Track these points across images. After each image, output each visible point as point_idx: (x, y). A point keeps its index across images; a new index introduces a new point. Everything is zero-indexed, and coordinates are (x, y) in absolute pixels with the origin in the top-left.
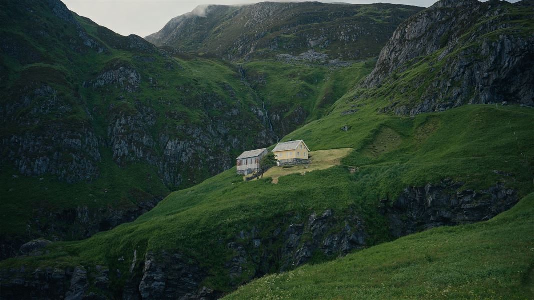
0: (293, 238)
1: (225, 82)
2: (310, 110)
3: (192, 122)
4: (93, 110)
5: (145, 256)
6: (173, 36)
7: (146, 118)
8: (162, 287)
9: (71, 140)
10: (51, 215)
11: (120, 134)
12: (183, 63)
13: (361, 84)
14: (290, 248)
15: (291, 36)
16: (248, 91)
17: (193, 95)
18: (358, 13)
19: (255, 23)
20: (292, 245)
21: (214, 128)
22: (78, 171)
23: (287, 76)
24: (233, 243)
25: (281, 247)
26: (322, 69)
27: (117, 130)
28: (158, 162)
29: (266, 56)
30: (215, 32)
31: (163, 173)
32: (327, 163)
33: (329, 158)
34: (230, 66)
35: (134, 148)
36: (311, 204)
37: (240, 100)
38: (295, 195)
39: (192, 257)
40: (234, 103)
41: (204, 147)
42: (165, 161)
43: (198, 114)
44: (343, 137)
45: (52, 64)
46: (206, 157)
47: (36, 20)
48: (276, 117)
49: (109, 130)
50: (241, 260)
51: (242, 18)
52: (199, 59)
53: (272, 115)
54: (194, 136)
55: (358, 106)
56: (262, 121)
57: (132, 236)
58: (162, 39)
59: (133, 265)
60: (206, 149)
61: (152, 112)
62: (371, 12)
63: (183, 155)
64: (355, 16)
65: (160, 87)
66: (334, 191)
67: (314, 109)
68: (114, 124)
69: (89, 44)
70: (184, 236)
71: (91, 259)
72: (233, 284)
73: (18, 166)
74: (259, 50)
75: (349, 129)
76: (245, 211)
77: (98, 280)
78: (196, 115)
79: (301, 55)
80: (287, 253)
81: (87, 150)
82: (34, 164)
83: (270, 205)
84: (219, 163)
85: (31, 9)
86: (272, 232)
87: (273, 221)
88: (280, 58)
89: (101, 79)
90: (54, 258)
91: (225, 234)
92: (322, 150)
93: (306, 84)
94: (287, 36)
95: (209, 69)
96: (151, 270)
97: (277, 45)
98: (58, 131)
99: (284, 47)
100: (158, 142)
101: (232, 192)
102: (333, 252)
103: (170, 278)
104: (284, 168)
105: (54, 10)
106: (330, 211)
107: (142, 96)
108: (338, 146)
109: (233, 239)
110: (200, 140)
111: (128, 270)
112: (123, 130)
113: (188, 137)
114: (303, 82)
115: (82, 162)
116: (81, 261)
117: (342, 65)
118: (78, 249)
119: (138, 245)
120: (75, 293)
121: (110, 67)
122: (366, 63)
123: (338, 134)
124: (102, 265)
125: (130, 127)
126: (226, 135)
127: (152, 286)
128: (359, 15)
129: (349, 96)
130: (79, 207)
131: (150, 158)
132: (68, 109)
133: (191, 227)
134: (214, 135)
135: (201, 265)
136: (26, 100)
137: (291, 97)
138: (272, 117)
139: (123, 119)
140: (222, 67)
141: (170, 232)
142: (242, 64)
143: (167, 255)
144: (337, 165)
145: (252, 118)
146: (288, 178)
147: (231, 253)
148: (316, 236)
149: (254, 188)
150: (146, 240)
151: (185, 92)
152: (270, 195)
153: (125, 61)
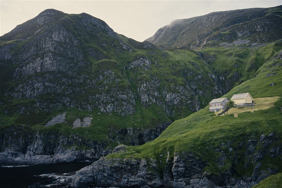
0: (251, 147)
1: (193, 61)
2: (242, 73)
3: (178, 83)
4: (130, 80)
5: (173, 155)
6: (160, 38)
7: (155, 83)
8: (183, 170)
9: (122, 95)
10: (116, 131)
11: (144, 91)
12: (170, 53)
13: (275, 57)
14: (250, 153)
15: (227, 32)
16: (206, 65)
17: (178, 69)
18: (267, 13)
19: (204, 26)
20: (251, 151)
21: (190, 86)
22: (126, 110)
23: (227, 55)
24: (218, 149)
25: (244, 152)
26: (247, 49)
27: (142, 90)
28: (163, 104)
29: (213, 45)
30: (182, 34)
31: (166, 110)
32: (265, 105)
33: (265, 102)
34: (194, 52)
35: (151, 98)
36: (260, 129)
37: (202, 70)
38: (250, 124)
39: (198, 156)
40: (199, 72)
41: (185, 96)
42: (166, 104)
43: (181, 79)
44: (272, 89)
45: (110, 59)
46: (187, 101)
47: (101, 39)
48: (222, 78)
49: (138, 89)
50: (223, 158)
51: (196, 25)
52: (178, 50)
53: (220, 77)
54: (180, 91)
55: (277, 70)
56: (215, 81)
57: (166, 144)
58: (155, 40)
59: (168, 159)
60: (186, 97)
61: (158, 79)
62: (276, 11)
63: (175, 101)
64: (266, 15)
65: (160, 66)
66: (274, 122)
67: (245, 72)
68: (141, 86)
69: (125, 48)
70: (193, 145)
71: (147, 155)
72: (220, 171)
73: (100, 108)
74: (209, 42)
75: (275, 85)
76: (223, 132)
77: (152, 166)
78: (180, 80)
79: (234, 42)
80: (248, 155)
81: (130, 100)
82: (107, 107)
83: (237, 129)
84: (194, 104)
85: (99, 34)
86: (239, 144)
87: (239, 138)
88: (222, 45)
89: (132, 65)
90: (131, 154)
91: (214, 144)
92: (260, 97)
93: (239, 58)
94: (225, 32)
95: (184, 55)
96: (178, 161)
97: (219, 38)
98: (116, 91)
99: (223, 39)
100: (162, 94)
101: (212, 122)
102: (277, 156)
103: (187, 166)
104: (239, 108)
105: (108, 33)
106: (273, 133)
107: (153, 72)
108: (270, 95)
109: (218, 147)
110: (183, 92)
111: (165, 161)
112: (145, 89)
113: (177, 91)
114: (237, 58)
115: (128, 105)
116: (143, 156)
117: (260, 46)
118: (140, 150)
119: (169, 149)
120: (142, 171)
121: (136, 58)
122: (275, 43)
123: (268, 88)
124: (153, 158)
125: (148, 88)
126: (196, 89)
127: (179, 169)
128: (268, 14)
129: (267, 64)
130: (128, 128)
131: (159, 103)
132: (120, 80)
133: (195, 140)
134: (189, 89)
135: (203, 160)
136: (101, 77)
137: (230, 67)
138: (220, 78)
139: (145, 84)
140: (190, 53)
141: (185, 143)
142: (200, 50)
143: (185, 154)
144: (272, 107)
145: (209, 80)
146: (243, 114)
147: (218, 154)
148: (265, 147)
149: (225, 119)
150: (173, 146)
151: (173, 68)
152: (236, 124)
153: (143, 55)
